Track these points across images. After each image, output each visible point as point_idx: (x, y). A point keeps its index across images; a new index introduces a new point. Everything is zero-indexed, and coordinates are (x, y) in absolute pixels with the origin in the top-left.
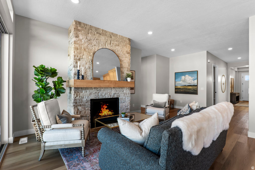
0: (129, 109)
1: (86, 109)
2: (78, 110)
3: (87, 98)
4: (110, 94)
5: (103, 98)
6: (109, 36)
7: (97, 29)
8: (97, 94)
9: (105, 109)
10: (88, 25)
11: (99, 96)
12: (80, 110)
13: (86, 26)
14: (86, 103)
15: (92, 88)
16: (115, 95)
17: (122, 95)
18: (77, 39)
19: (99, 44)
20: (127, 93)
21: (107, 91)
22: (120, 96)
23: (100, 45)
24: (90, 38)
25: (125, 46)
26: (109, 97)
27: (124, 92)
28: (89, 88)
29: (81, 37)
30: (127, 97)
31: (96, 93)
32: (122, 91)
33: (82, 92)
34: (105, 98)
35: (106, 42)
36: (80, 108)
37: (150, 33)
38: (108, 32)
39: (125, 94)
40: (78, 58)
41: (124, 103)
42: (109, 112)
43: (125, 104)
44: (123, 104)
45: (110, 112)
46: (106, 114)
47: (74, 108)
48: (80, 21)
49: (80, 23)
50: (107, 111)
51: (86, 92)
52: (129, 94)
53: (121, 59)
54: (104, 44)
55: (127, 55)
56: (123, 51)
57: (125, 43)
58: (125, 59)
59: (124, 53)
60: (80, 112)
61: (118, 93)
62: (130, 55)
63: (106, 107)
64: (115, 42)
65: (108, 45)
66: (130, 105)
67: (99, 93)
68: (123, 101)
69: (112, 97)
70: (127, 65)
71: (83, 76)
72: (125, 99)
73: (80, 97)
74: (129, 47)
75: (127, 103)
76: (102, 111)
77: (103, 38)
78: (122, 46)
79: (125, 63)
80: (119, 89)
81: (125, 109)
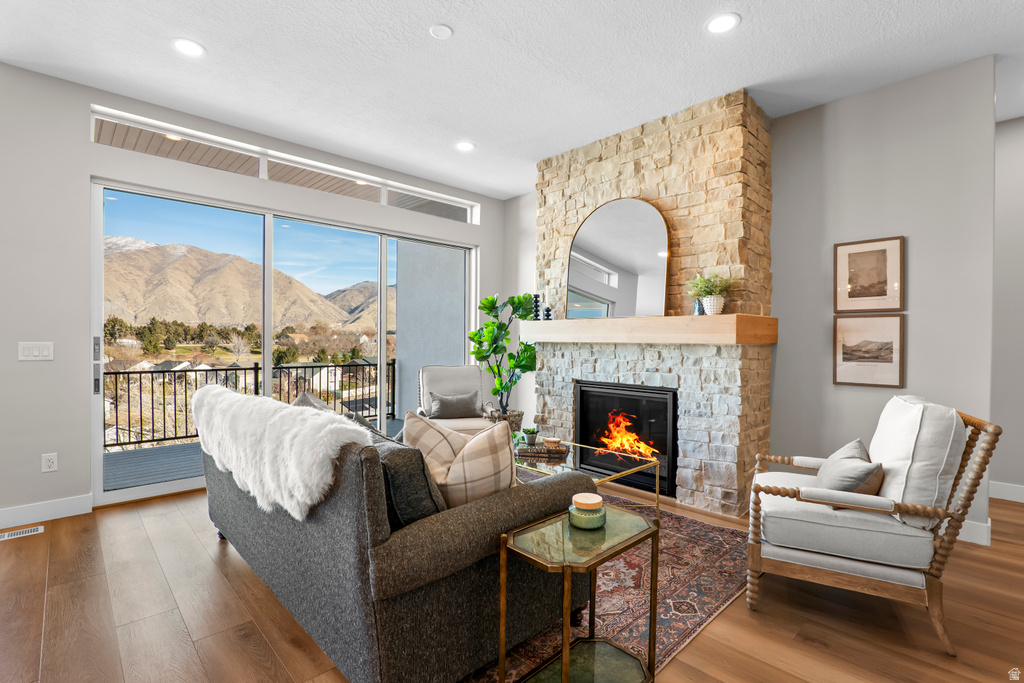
0: (729, 458)
1: (564, 406)
2: (545, 404)
3: (564, 375)
4: (633, 369)
5: (609, 381)
6: (631, 146)
7: (587, 150)
8: (590, 366)
9: (624, 430)
10: (567, 153)
11: (597, 373)
12: (549, 405)
13: (561, 162)
14: (562, 388)
15: (577, 344)
16: (657, 374)
17: (689, 382)
18: (542, 209)
19: (595, 196)
20: (721, 372)
21: (625, 357)
22: (682, 381)
23: (600, 197)
24: (573, 189)
26: (630, 382)
27: (705, 364)
28: (570, 344)
29: (550, 200)
30: (716, 390)
31: (586, 361)
32: (691, 361)
33: (554, 355)
34: (616, 381)
35: (620, 173)
36: (547, 398)
38: (627, 132)
39: (708, 375)
40: (544, 263)
41: (705, 418)
42: (638, 445)
43: (703, 426)
44: (697, 423)
45: (642, 444)
46: (627, 447)
47: (538, 397)
48: (546, 158)
49: (547, 162)
50: (631, 439)
51: (563, 356)
52: (736, 381)
53: (687, 213)
54: (614, 186)
55: (718, 182)
56: (697, 176)
57: (706, 130)
58: (707, 210)
59: (703, 178)
60: (549, 413)
61: (670, 371)
62: (738, 178)
63: (629, 424)
64: (656, 156)
65: (625, 184)
66: (737, 439)
67: (596, 361)
68: (698, 407)
69: (642, 383)
70: (719, 235)
71: (548, 310)
72: (709, 403)
73: (550, 369)
74: (731, 137)
75: (721, 422)
76: (610, 431)
77: (608, 167)
78: (692, 155)
79: (707, 229)
80: (676, 353)
81: (705, 447)
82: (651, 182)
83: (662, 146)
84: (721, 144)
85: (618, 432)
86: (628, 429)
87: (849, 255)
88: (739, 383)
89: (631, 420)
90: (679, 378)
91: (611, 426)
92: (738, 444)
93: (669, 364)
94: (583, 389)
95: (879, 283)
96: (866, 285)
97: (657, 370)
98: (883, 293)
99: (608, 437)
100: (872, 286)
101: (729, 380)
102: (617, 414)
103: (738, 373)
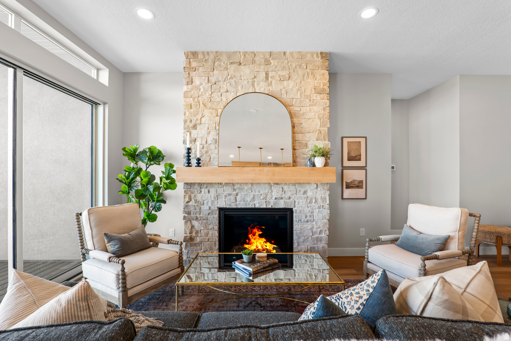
0: (323, 242)
1: (210, 227)
2: (193, 227)
3: (210, 205)
4: (265, 198)
5: (248, 207)
6: (263, 62)
7: (230, 55)
8: (232, 198)
9: (258, 237)
10: (212, 52)
11: (238, 202)
12: (196, 227)
13: (207, 57)
14: (209, 214)
15: (221, 184)
16: (281, 200)
17: (301, 204)
18: (190, 86)
19: (236, 87)
20: (319, 197)
21: (259, 192)
22: (296, 204)
23: (240, 88)
24: (217, 78)
25: (310, 76)
26: (264, 206)
27: (310, 194)
28: (216, 183)
29: (197, 82)
30: (317, 207)
31: (229, 195)
32: (302, 192)
33: (201, 192)
34: (253, 207)
35: (255, 77)
36: (195, 223)
37: (368, 13)
38: (260, 52)
39: (311, 199)
40: (191, 125)
41: (310, 223)
42: (266, 244)
43: (309, 227)
44: (306, 226)
45: (268, 243)
46: (260, 247)
47: (186, 223)
48: (193, 50)
49: (195, 54)
50: (262, 242)
51: (209, 192)
52: (326, 202)
53: (299, 110)
54: (250, 83)
55: (316, 96)
56: (305, 91)
57: (310, 66)
58: (310, 110)
59: (308, 93)
60: (197, 232)
61: (290, 198)
62: (327, 97)
63: (260, 233)
64: (279, 73)
65: (258, 84)
66: (327, 232)
67: (237, 195)
68: (306, 217)
69: (272, 206)
70: (317, 125)
71: (199, 160)
72: (312, 214)
73: (196, 201)
74: (323, 75)
75: (319, 224)
76: (249, 240)
77: (246, 71)
78: (301, 78)
79: (310, 121)
80: (292, 188)
81: (310, 238)
82: (275, 88)
83: (284, 68)
84: (318, 77)
85: (255, 239)
86: (260, 236)
87: (348, 142)
88: (328, 202)
89: (262, 230)
90: (295, 202)
91: (250, 236)
92: (328, 234)
93: (288, 194)
94: (226, 213)
95: (359, 155)
96: (354, 156)
97: (282, 198)
98: (360, 160)
99: (248, 244)
100: (356, 156)
101: (323, 202)
102: (254, 228)
103: (328, 197)
